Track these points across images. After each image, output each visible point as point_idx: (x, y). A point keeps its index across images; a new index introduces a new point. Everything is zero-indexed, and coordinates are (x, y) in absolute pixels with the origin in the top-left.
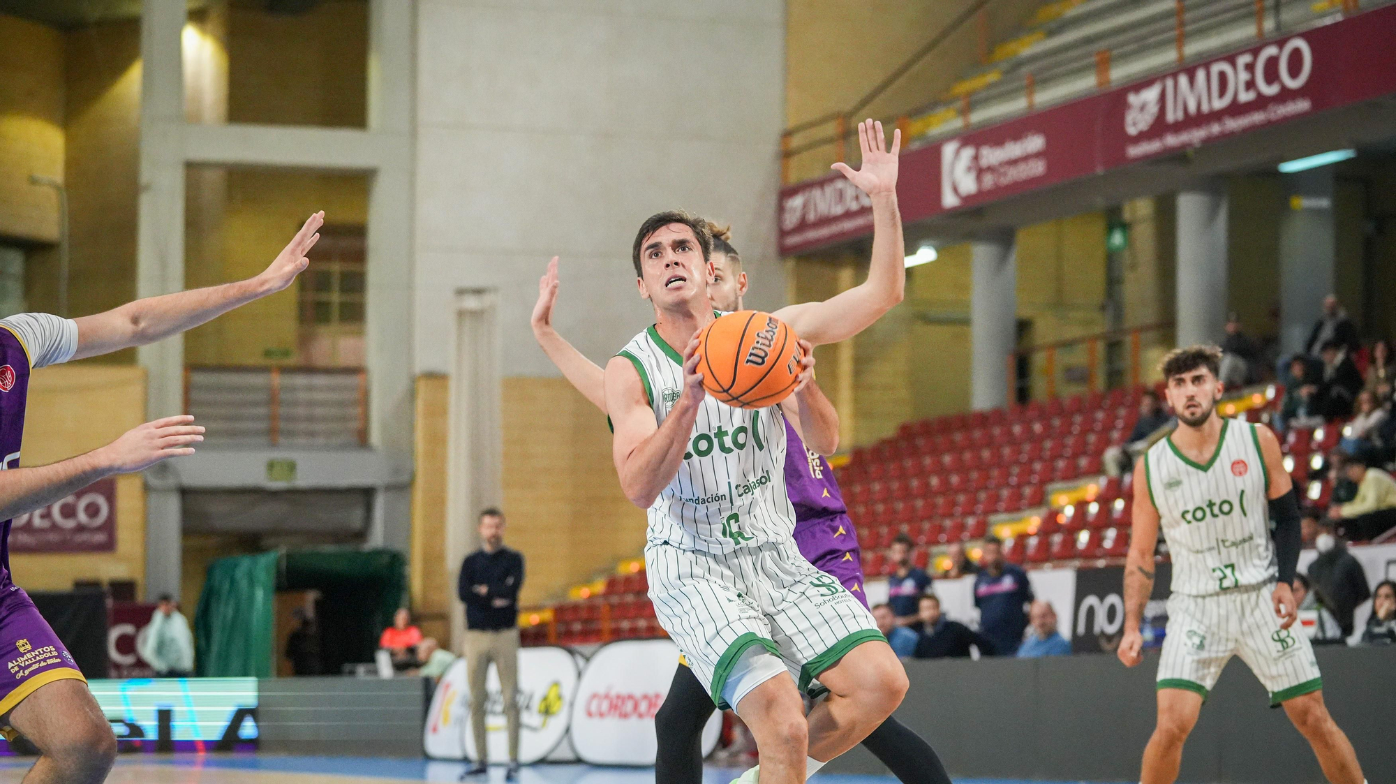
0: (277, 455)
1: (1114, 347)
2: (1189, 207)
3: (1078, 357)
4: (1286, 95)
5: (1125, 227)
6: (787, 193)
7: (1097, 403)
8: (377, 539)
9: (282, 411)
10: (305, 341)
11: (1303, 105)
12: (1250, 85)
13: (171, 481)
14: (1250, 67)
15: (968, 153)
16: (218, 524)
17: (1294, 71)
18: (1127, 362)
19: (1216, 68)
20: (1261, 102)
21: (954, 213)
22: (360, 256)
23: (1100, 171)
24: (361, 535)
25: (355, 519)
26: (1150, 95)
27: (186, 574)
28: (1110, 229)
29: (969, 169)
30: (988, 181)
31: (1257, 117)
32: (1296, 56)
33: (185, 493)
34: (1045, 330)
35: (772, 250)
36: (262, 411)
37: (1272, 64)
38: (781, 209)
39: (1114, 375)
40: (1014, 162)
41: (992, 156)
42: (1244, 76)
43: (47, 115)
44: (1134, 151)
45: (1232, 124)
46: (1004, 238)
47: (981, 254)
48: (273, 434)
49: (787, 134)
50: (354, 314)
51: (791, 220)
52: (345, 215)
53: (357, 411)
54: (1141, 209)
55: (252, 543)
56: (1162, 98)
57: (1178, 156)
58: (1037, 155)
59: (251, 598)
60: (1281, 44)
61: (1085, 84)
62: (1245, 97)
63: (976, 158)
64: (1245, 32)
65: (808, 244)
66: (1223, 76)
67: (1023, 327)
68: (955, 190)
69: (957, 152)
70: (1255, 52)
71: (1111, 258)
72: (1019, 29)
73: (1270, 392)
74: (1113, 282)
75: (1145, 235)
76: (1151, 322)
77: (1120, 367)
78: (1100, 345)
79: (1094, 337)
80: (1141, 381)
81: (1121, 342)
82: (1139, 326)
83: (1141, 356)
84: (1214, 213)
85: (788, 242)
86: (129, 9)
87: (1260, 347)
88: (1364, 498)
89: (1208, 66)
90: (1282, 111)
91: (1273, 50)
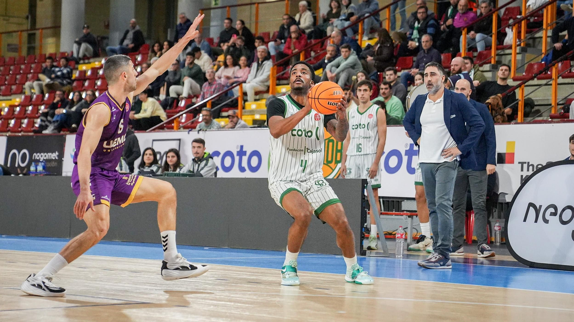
1: (31, 37)
3: (14, 40)
7: (22, 60)
18: (37, 44)
39: (31, 49)
73: (103, 61)
74: (32, 6)
76: (49, 25)
77: (33, 45)
78: (25, 35)
79: (22, 31)
80: (43, 53)
81: (34, 34)
82: (44, 26)
83: (43, 41)
87: (99, 41)
88: (145, 111)
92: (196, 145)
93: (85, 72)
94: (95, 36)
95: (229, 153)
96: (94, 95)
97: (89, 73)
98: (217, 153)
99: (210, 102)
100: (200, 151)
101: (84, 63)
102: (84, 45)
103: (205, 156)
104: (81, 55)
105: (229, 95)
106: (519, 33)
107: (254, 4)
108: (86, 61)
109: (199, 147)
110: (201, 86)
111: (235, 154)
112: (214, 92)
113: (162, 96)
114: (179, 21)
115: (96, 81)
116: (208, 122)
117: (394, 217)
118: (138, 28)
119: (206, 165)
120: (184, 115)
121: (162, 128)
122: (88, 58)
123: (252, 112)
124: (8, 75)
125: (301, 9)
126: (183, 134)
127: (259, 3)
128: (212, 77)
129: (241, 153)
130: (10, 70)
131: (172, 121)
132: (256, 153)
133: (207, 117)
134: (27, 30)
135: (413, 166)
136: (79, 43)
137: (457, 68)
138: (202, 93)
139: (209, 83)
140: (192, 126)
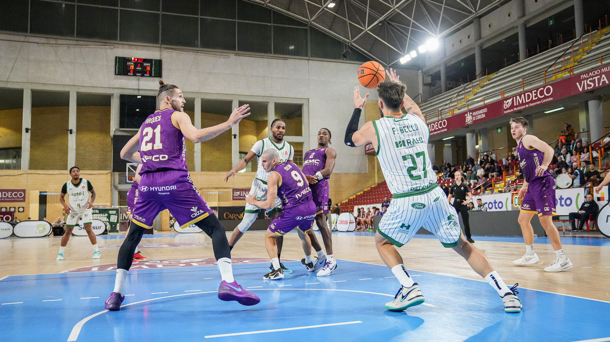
4: (443, 128)
11: (446, 130)
12: (437, 127)
14: (437, 124)
17: (444, 124)
19: (432, 124)
20: (439, 129)
31: (439, 132)
32: (444, 122)
35: (365, 153)
37: (441, 124)
38: (365, 147)
42: (436, 126)
43: (255, 135)
45: (435, 133)
51: (367, 149)
52: (299, 149)
60: (442, 120)
62: (436, 129)
64: (436, 119)
65: (370, 152)
66: (433, 125)
70: (438, 122)
84: (432, 147)
85: (367, 152)
86: (266, 119)
89: (431, 124)
90: (442, 131)
91: (441, 121)
92: (478, 201)
95: (491, 203)
98: (486, 203)
100: (480, 203)
103: (482, 204)
106: (601, 152)
109: (480, 201)
110: (478, 181)
111: (493, 203)
114: (468, 158)
117: (557, 222)
119: (483, 207)
123: (498, 188)
129: (495, 202)
132: (500, 202)
135: (562, 204)
137: (575, 167)
139: (481, 179)
140: (476, 194)
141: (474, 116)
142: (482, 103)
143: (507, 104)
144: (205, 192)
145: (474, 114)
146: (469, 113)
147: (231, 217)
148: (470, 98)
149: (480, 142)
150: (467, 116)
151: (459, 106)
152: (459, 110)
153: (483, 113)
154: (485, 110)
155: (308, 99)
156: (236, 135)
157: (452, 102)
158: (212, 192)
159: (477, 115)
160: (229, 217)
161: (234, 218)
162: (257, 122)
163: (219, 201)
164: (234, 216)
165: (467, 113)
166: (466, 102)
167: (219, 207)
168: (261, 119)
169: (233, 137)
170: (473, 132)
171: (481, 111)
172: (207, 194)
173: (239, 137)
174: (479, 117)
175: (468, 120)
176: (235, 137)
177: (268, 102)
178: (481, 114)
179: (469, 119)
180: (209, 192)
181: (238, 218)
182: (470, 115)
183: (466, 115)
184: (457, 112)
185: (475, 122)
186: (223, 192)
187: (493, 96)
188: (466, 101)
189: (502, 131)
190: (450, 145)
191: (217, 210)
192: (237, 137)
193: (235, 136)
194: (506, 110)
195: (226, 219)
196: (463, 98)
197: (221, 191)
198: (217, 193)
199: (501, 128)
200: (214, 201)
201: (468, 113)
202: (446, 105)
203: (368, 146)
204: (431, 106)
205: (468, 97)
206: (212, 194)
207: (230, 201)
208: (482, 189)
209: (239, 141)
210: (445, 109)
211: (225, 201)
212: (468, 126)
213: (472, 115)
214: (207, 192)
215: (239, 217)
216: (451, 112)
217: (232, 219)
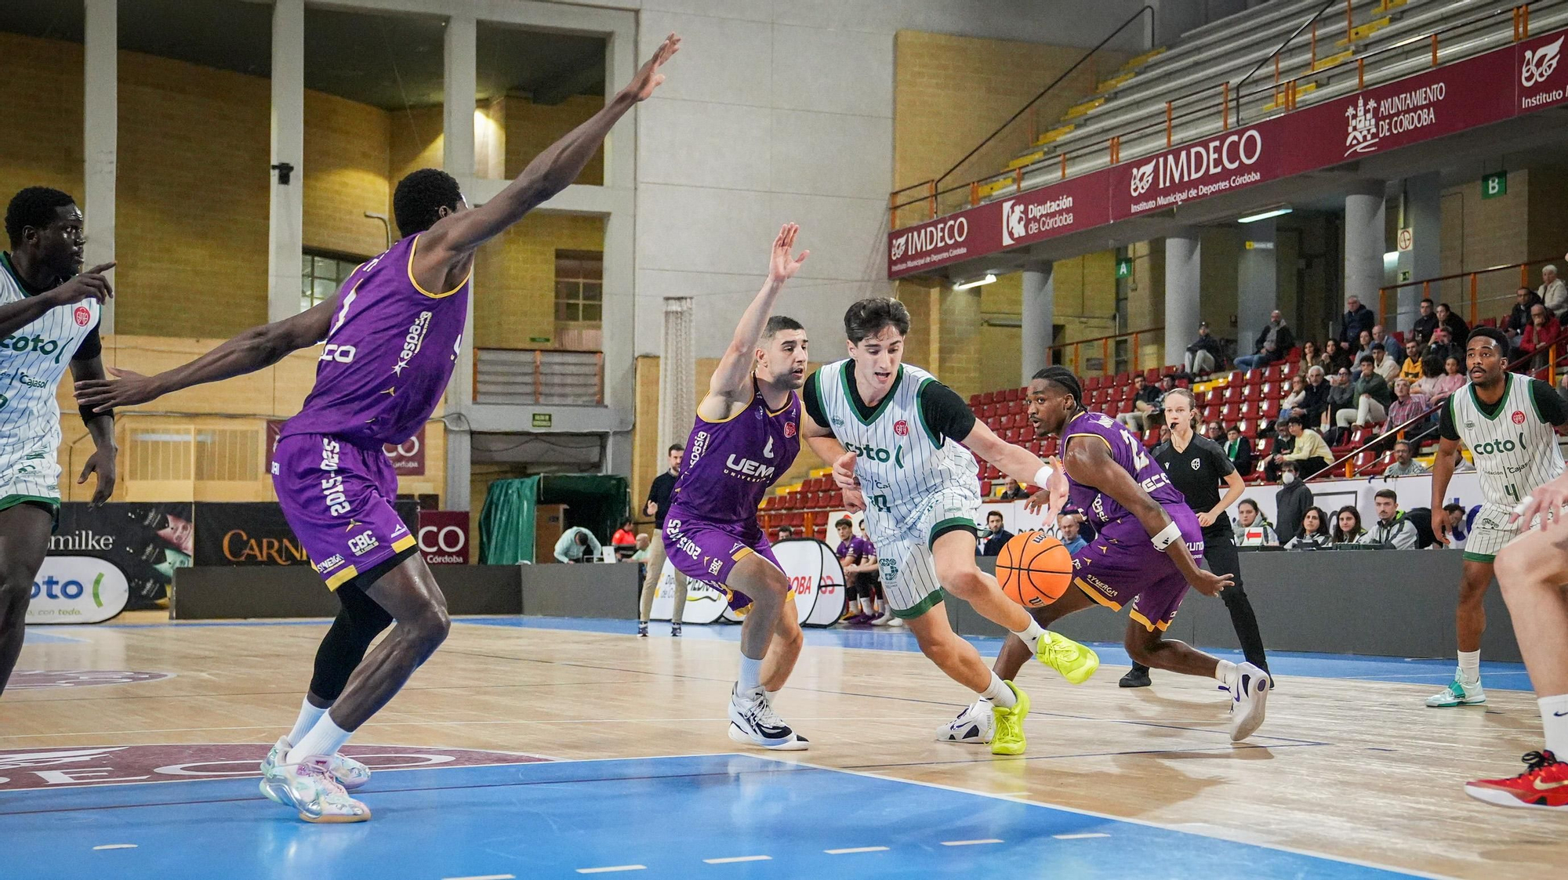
0: (538, 410)
1: (1120, 345)
2: (1174, 248)
3: (1096, 352)
4: (1243, 170)
5: (1128, 261)
6: (894, 235)
7: (1109, 381)
8: (608, 469)
9: (542, 379)
10: (560, 332)
11: (1256, 176)
12: (1218, 162)
13: (466, 427)
14: (1218, 150)
15: (1019, 208)
16: (498, 457)
17: (1250, 152)
18: (1130, 356)
19: (1194, 151)
20: (1226, 174)
21: (1010, 250)
22: (599, 274)
23: (1112, 222)
24: (598, 466)
25: (594, 456)
26: (1148, 169)
27: (474, 491)
28: (1119, 264)
29: (1021, 219)
30: (1034, 228)
31: (1223, 185)
32: (1251, 143)
33: (472, 433)
34: (1072, 332)
35: (885, 273)
36: (528, 379)
37: (1234, 146)
38: (890, 246)
39: (1121, 362)
40: (1052, 215)
41: (1036, 211)
42: (1213, 156)
43: (379, 172)
44: (1134, 208)
45: (1205, 190)
46: (1045, 269)
47: (1029, 279)
48: (536, 395)
49: (894, 194)
50: (594, 314)
51: (897, 253)
52: (588, 245)
53: (596, 380)
54: (1141, 248)
55: (521, 470)
56: (1156, 169)
57: (1167, 212)
58: (1067, 210)
59: (520, 509)
60: (1240, 133)
61: (1102, 161)
62: (1214, 170)
63: (1025, 212)
64: (1215, 125)
65: (908, 269)
66: (1198, 155)
67: (1058, 330)
68: (1011, 234)
69: (1012, 207)
70: (1223, 139)
71: (1119, 282)
72: (1057, 123)
73: (1230, 378)
74: (1120, 300)
75: (1143, 267)
76: (1147, 327)
77: (1125, 358)
78: (1111, 343)
79: (1107, 338)
80: (1140, 368)
81: (1125, 341)
82: (1139, 330)
83: (1139, 351)
84: (1191, 252)
85: (895, 268)
86: (434, 97)
87: (1222, 346)
88: (1300, 449)
89: (1188, 149)
90: (1240, 180)
91: (1235, 138)
92: (1380, 499)
93: (1204, 394)
94: (1217, 338)
96: (1220, 427)
97: (1209, 396)
99: (1402, 432)
100: (1388, 509)
101: (1202, 381)
102: (1200, 354)
103: (1398, 517)
104: (1196, 369)
105: (1432, 420)
107: (1469, 274)
108: (1205, 378)
109: (1387, 504)
110: (1387, 408)
112: (1408, 415)
113: (1325, 427)
114: (1347, 309)
115: (1222, 408)
116: (1406, 463)
118: (1283, 323)
119: (1400, 530)
120: (1361, 455)
121: (1326, 476)
122: (1208, 374)
124: (1089, 405)
125: (1545, 278)
126: (1361, 485)
127: (1475, 273)
128: (1404, 392)
130: (1092, 397)
131: (1342, 465)
133: (1405, 454)
134: (1115, 336)
136: (1193, 351)
138: (1389, 419)
139: (1400, 403)
140: (1374, 471)
141: (1384, 118)
142: (1425, 58)
143: (1539, 64)
144: (134, 431)
145: (1386, 107)
146: (1365, 104)
147: (258, 554)
148: (1374, 35)
149: (1406, 238)
150: (1355, 116)
151: (1320, 67)
152: (1319, 86)
153: (1427, 106)
154: (1436, 91)
155: (637, 12)
156: (292, 169)
157: (1292, 51)
158: (166, 431)
159: (1398, 114)
160: (247, 551)
161: (269, 556)
162: (393, 109)
163: (200, 475)
164: (270, 546)
165: (1352, 101)
166: (1354, 53)
167: (198, 505)
168: (410, 97)
169: (274, 175)
170: (1374, 189)
171: (1419, 97)
172: (145, 443)
173: (306, 176)
174: (1408, 123)
175: (1357, 134)
176: (284, 179)
177: (447, 19)
178: (1415, 109)
179: (1361, 128)
180: (153, 431)
181: (290, 557)
182: (1366, 111)
183: (1351, 111)
184: (1309, 95)
185: (1388, 145)
186: (223, 432)
187: (1479, 25)
188: (1353, 48)
189: (1504, 190)
190: (1270, 245)
191: (188, 520)
192: (297, 175)
193: (285, 173)
194: (1531, 92)
195: (230, 563)
196: (1342, 33)
197: (214, 432)
198: (191, 438)
199: (1502, 175)
200: (177, 478)
201: (1361, 102)
202: (1264, 62)
203: (902, 240)
204: (1196, 64)
205: (1362, 30)
206: (166, 443)
207: (256, 479)
208: (1399, 447)
209: (305, 196)
210: (1256, 82)
211: (232, 478)
212: (1356, 163)
213: (1376, 110)
214: (146, 431)
215: (298, 555)
216: (1281, 98)
217: (262, 563)
